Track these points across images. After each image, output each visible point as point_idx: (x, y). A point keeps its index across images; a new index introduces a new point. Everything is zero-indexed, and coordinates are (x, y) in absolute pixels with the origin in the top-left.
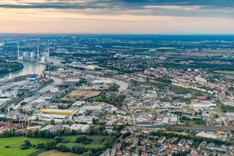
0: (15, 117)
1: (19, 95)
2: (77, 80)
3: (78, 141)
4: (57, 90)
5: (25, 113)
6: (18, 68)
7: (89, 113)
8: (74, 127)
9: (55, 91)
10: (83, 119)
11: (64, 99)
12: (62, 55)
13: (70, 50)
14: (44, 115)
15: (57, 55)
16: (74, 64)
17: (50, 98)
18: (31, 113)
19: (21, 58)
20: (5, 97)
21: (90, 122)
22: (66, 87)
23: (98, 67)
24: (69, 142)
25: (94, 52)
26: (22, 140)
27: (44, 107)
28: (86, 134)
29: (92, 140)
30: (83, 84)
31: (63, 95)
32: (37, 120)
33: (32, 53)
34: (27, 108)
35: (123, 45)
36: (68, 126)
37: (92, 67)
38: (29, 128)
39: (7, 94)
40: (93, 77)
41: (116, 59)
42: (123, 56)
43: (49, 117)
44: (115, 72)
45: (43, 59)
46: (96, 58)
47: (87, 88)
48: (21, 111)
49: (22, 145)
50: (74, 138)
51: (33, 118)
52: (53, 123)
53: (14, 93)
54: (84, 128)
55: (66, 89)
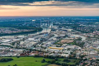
0: (39, 49)
1: (41, 41)
2: (64, 35)
3: (64, 61)
4: (56, 39)
5: (43, 48)
6: (41, 30)
7: (69, 49)
8: (63, 55)
9: (55, 40)
10: (66, 52)
11: (59, 43)
12: (58, 25)
13: (61, 23)
14: (50, 49)
15: (56, 25)
16: (63, 28)
17: (53, 42)
18: (45, 48)
19: (42, 26)
20: (36, 41)
21: (69, 53)
22: (59, 38)
23: (73, 30)
24: (60, 61)
25: (71, 24)
26: (42, 59)
27: (51, 46)
28: (67, 58)
29: (70, 61)
30: (66, 37)
31: (58, 41)
32: (48, 51)
33: (46, 24)
34: (44, 46)
35: (84, 21)
36: (60, 54)
37: (70, 30)
38: (44, 54)
39: (36, 40)
40: (70, 34)
41: (80, 27)
42: (84, 25)
43: (52, 50)
44: (80, 32)
45: (50, 26)
46: (72, 26)
47: (68, 39)
48: (42, 47)
49: (42, 61)
50: (63, 59)
51: (46, 50)
52: (54, 52)
53: (39, 40)
54: (67, 56)
55: (60, 39)
